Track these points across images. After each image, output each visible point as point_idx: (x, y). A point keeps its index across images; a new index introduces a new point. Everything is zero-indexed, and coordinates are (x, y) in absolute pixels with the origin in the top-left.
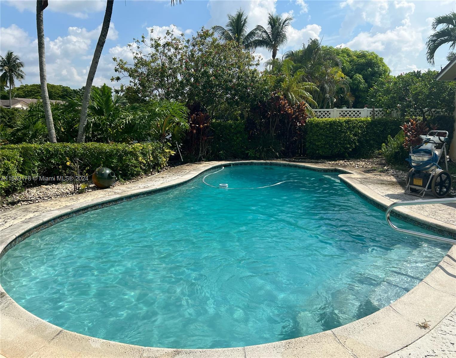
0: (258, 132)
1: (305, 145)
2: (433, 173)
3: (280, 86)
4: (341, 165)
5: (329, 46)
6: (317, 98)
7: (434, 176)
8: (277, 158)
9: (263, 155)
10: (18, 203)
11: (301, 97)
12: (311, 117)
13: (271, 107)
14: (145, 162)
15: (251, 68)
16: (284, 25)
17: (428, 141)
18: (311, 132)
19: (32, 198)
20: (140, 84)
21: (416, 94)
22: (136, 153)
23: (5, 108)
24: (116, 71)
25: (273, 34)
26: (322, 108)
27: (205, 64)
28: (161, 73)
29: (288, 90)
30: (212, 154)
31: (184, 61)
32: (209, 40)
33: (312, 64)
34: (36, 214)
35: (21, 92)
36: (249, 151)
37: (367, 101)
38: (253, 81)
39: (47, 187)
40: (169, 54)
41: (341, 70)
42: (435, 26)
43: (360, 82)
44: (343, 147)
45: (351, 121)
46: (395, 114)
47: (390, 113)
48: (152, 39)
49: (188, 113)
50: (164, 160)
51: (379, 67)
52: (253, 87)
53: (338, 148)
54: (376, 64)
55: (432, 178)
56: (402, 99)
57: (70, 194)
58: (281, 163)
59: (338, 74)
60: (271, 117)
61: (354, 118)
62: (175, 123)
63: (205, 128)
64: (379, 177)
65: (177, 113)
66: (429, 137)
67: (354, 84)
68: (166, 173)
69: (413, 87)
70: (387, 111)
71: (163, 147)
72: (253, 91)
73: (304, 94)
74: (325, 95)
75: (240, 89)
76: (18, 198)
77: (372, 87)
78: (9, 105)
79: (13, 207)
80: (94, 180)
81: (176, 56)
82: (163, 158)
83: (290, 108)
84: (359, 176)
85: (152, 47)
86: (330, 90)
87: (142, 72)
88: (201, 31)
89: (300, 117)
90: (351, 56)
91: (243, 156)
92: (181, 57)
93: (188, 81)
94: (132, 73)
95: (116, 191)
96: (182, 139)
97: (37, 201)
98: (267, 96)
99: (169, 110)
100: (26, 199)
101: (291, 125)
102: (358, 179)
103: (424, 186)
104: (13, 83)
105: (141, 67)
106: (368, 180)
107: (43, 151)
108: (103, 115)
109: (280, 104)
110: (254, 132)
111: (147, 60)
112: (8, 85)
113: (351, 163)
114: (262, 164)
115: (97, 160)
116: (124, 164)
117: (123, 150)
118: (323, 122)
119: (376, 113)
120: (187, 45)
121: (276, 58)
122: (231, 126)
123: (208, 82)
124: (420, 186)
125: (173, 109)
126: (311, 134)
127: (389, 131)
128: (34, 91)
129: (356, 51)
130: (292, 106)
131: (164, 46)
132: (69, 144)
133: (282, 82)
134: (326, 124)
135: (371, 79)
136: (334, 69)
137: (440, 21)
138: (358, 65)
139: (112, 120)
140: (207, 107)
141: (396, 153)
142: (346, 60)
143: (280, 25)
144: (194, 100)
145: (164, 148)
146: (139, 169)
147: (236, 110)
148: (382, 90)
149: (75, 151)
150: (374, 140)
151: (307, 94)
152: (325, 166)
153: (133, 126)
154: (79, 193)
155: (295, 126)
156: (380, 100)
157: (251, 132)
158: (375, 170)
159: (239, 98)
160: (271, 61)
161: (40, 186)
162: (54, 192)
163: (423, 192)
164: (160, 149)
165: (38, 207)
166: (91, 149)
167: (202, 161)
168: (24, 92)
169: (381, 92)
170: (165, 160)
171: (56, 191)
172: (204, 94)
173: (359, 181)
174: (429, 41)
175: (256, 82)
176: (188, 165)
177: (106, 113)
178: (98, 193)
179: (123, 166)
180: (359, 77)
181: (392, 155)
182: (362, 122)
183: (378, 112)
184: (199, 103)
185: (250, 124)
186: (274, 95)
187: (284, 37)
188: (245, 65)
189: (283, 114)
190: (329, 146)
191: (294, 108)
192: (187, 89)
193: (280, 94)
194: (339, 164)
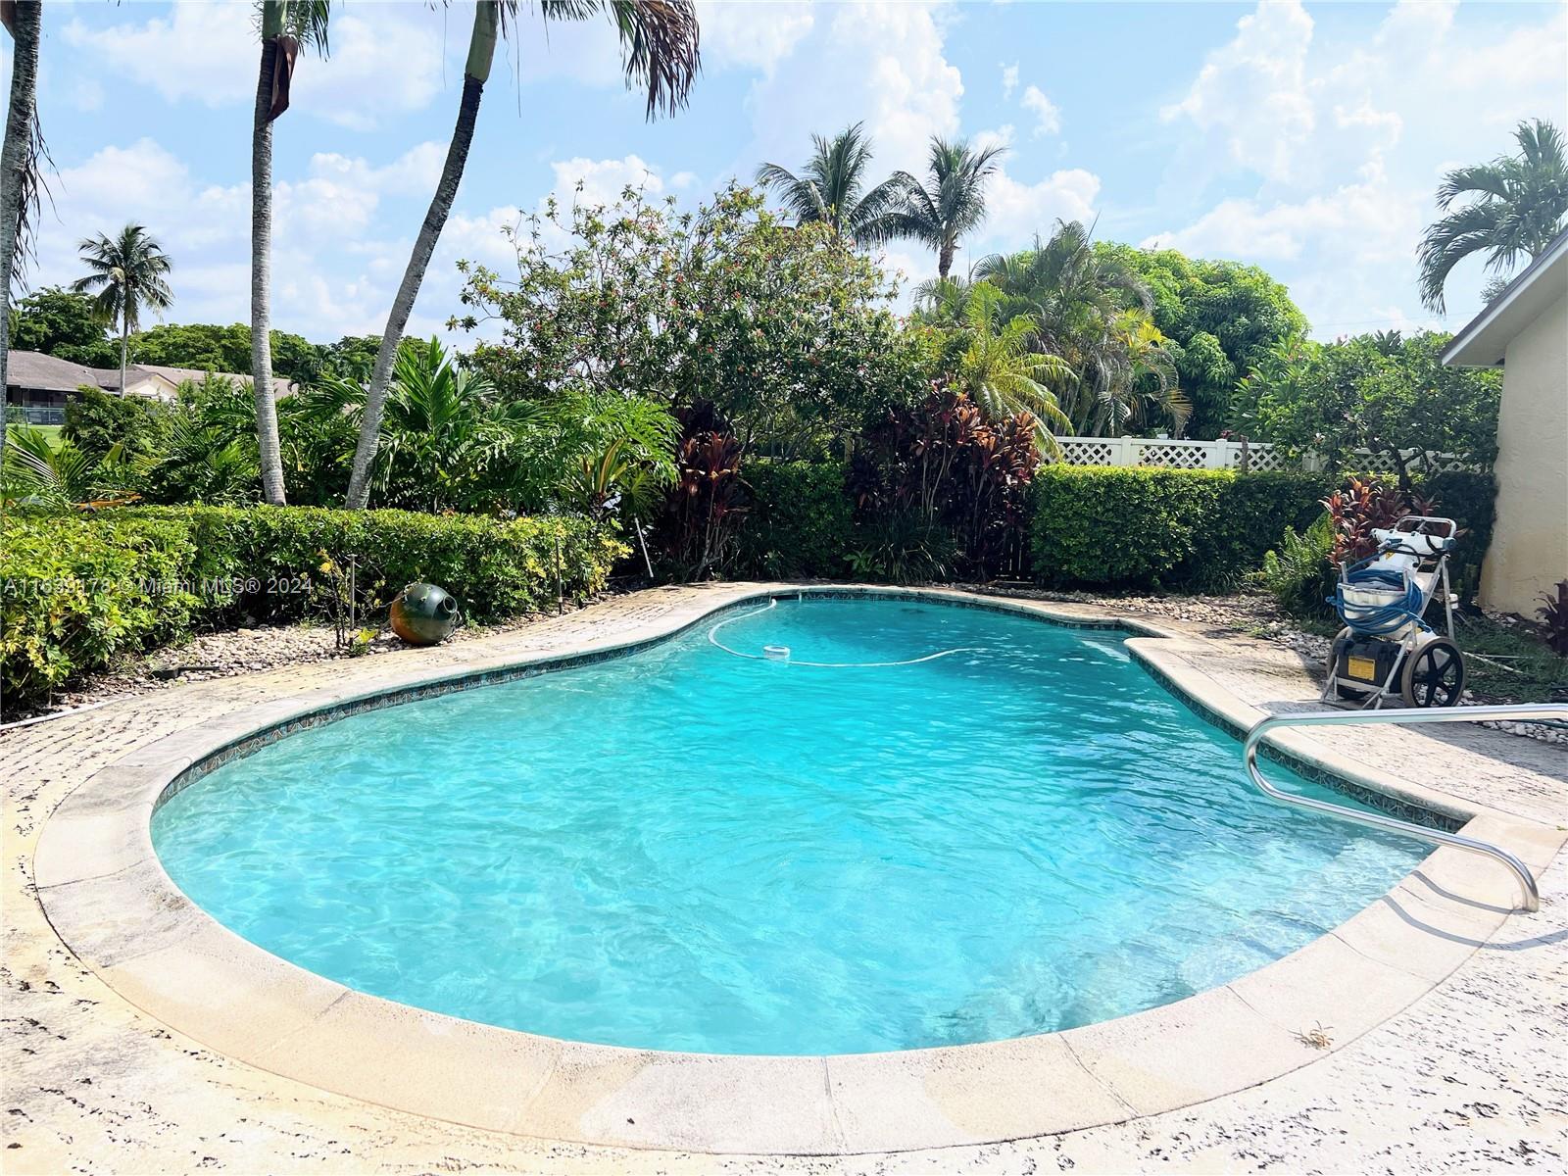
0: (886, 500)
1: (1028, 546)
2: (1407, 645)
3: (958, 362)
4: (1138, 610)
5: (1117, 242)
6: (1073, 404)
7: (1410, 652)
8: (940, 580)
9: (896, 571)
10: (179, 675)
11: (1022, 398)
12: (1050, 460)
13: (927, 424)
14: (544, 575)
15: (869, 305)
16: (978, 173)
17: (1394, 548)
18: (1047, 505)
19: (217, 664)
20: (533, 341)
21: (1375, 403)
22: (519, 547)
23: (108, 396)
24: (465, 299)
25: (942, 198)
26: (1088, 434)
27: (734, 289)
28: (602, 312)
29: (982, 374)
30: (741, 559)
31: (670, 278)
32: (749, 219)
33: (1061, 298)
34: (238, 706)
35: (154, 348)
36: (854, 557)
37: (1230, 417)
38: (876, 347)
39: (257, 633)
40: (627, 253)
41: (1151, 319)
42: (1447, 198)
43: (1210, 359)
44: (1145, 556)
45: (1172, 478)
46: (1313, 463)
47: (1299, 458)
48: (577, 211)
49: (677, 435)
50: (597, 571)
51: (1272, 314)
52: (875, 365)
53: (1131, 560)
54: (1264, 305)
55: (1405, 658)
56: (1333, 417)
57: (325, 658)
58: (950, 597)
59: (1143, 333)
60: (926, 457)
61: (1184, 470)
62: (638, 461)
63: (723, 480)
64: (1248, 652)
65: (646, 435)
66: (1396, 535)
67: (1191, 363)
68: (604, 611)
69: (1370, 381)
70: (1286, 452)
71: (597, 532)
72: (875, 375)
73: (1031, 389)
74: (1097, 394)
75: (834, 368)
76: (176, 660)
77: (1246, 373)
78: (118, 385)
79: (165, 685)
80: (395, 619)
81: (647, 264)
82: (595, 564)
83: (987, 431)
84: (1190, 646)
85: (578, 232)
86: (1116, 380)
87: (541, 307)
88: (728, 192)
89: (1016, 458)
90: (1187, 277)
91: (834, 570)
92: (663, 266)
93: (680, 338)
94: (511, 309)
95: (459, 655)
96: (652, 510)
97: (232, 673)
98: (916, 390)
99: (621, 424)
100: (198, 664)
101: (988, 484)
102: (1183, 655)
103: (1379, 681)
104: (136, 318)
105: (541, 289)
106: (1215, 660)
107: (251, 529)
108: (425, 429)
109: (955, 417)
110: (871, 499)
111: (560, 270)
112: (120, 323)
113: (1168, 605)
114: (891, 596)
115: (405, 560)
116: (484, 578)
117: (481, 537)
118: (1085, 478)
119: (1255, 457)
120: (681, 229)
121: (949, 276)
122: (802, 476)
123: (743, 343)
124: (1367, 682)
125: (633, 421)
126: (1048, 510)
127: (1292, 513)
128: (193, 347)
129: (1202, 263)
130: (992, 427)
131: (614, 232)
132: (324, 512)
133: (965, 351)
134: (1093, 484)
135: (1247, 350)
136: (1130, 313)
137: (1461, 183)
138: (1208, 304)
139: (452, 445)
140: (733, 416)
141: (1308, 581)
142: (1170, 289)
143: (965, 173)
144: (694, 394)
145: (599, 535)
146: (523, 594)
147: (820, 429)
148: (1277, 387)
149: (343, 533)
150: (1242, 538)
151: (1041, 391)
152: (1087, 612)
153: (516, 466)
154: (352, 657)
155: (998, 485)
156: (1267, 417)
157: (863, 497)
158: (1240, 631)
159: (832, 396)
160: (934, 286)
161: (236, 631)
162: (278, 650)
163: (1376, 699)
164: (588, 538)
165: (239, 689)
166: (388, 528)
167: (711, 580)
168: (164, 346)
169: (1273, 392)
170: (601, 570)
171: (282, 645)
172: (727, 378)
173: (1187, 661)
174: (1427, 242)
175: (885, 350)
176: (669, 590)
177: (435, 423)
178: (405, 657)
179: (478, 583)
180: (1209, 342)
181: (1295, 587)
182: (1208, 483)
183: (1259, 454)
184: (711, 405)
185: (861, 473)
186: (939, 389)
187: (978, 209)
188: (854, 296)
189: (964, 449)
190: (1103, 550)
191: (997, 431)
192: (676, 359)
193: (957, 388)
194: (1132, 608)
